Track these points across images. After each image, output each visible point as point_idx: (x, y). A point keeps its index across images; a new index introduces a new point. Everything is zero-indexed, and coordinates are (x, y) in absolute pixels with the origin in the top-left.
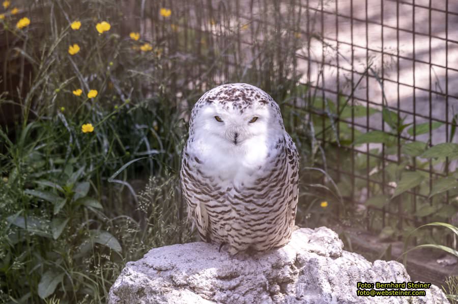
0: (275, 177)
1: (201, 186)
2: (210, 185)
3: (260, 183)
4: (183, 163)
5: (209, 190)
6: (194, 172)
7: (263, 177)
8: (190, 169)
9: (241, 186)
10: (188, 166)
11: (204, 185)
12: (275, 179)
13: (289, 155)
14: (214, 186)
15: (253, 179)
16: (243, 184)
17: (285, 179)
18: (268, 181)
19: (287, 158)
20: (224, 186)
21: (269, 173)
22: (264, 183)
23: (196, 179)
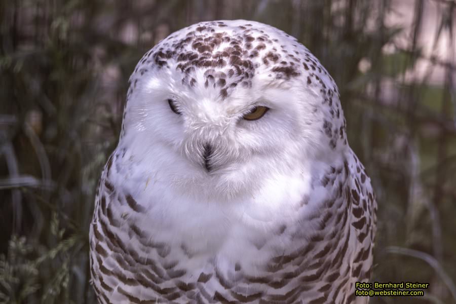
0: (316, 257)
1: (137, 264)
2: (159, 266)
3: (280, 267)
4: (98, 207)
5: (156, 276)
6: (123, 230)
7: (288, 253)
8: (113, 223)
9: (234, 272)
10: (109, 214)
11: (143, 263)
12: (317, 261)
13: (354, 206)
14: (169, 267)
15: (264, 257)
16: (238, 268)
17: (341, 263)
18: (299, 264)
19: (350, 212)
20: (194, 269)
21: (303, 243)
22: (290, 268)
23: (127, 246)
